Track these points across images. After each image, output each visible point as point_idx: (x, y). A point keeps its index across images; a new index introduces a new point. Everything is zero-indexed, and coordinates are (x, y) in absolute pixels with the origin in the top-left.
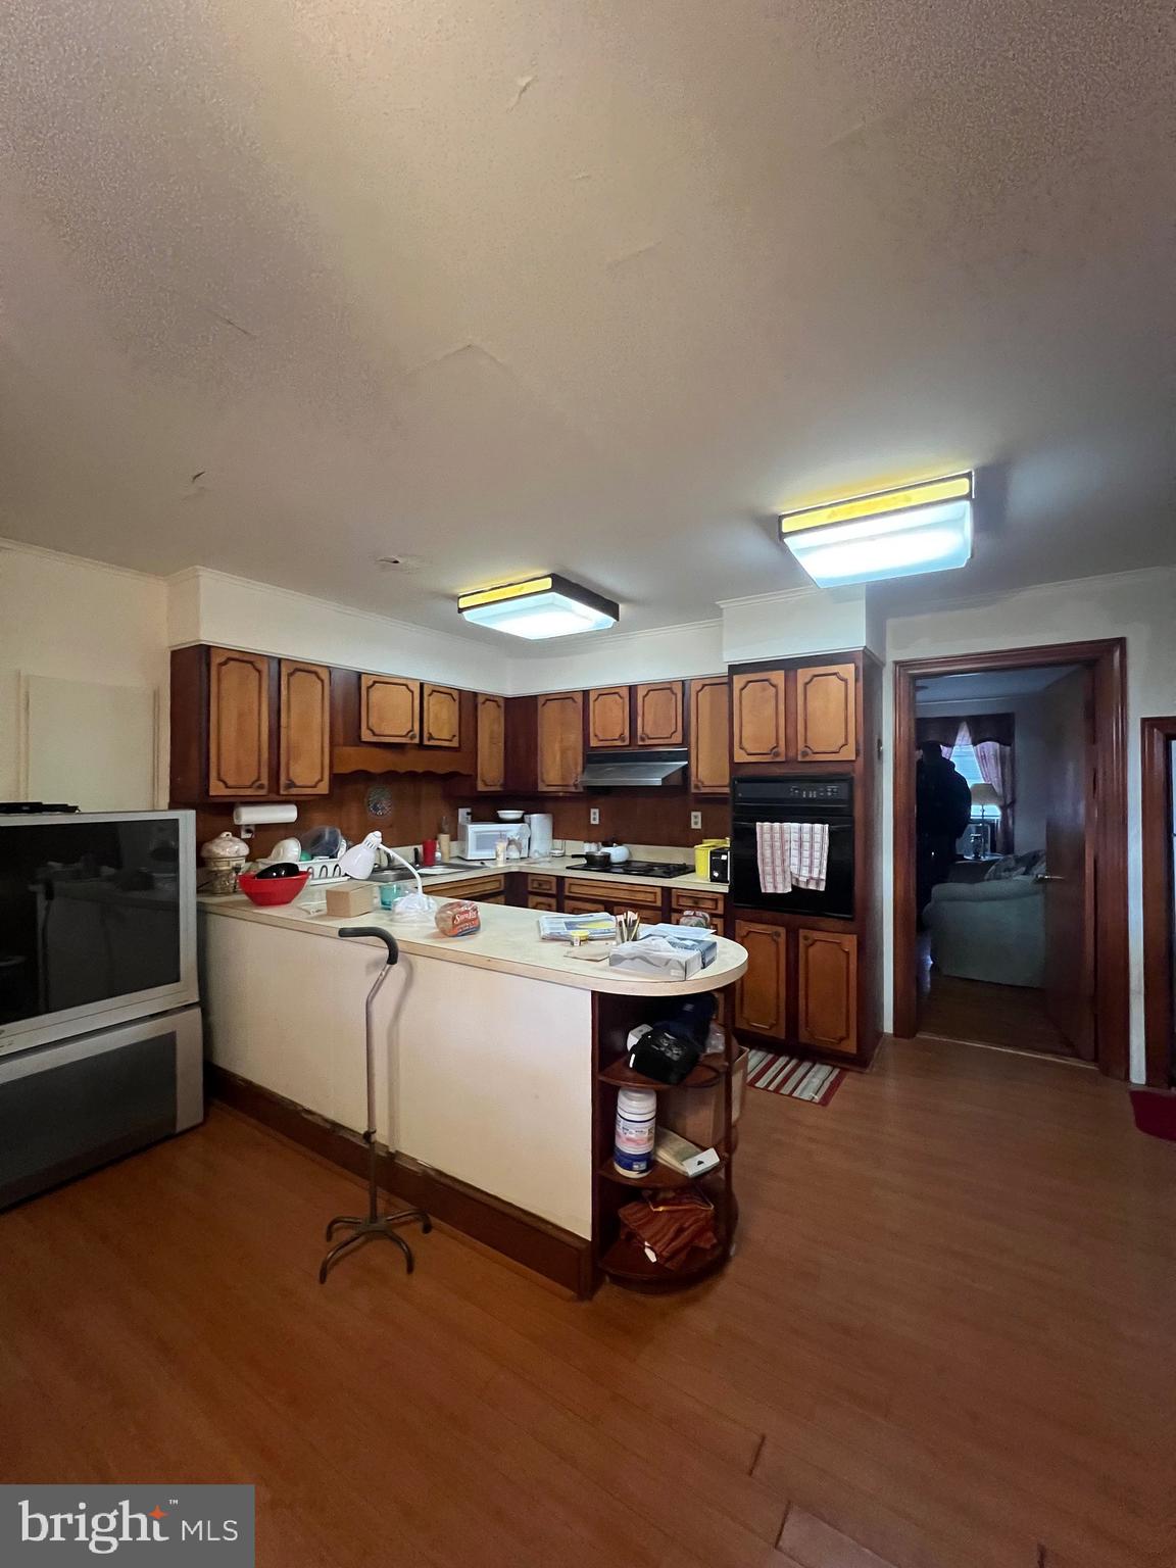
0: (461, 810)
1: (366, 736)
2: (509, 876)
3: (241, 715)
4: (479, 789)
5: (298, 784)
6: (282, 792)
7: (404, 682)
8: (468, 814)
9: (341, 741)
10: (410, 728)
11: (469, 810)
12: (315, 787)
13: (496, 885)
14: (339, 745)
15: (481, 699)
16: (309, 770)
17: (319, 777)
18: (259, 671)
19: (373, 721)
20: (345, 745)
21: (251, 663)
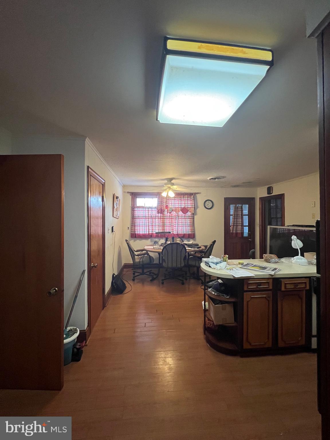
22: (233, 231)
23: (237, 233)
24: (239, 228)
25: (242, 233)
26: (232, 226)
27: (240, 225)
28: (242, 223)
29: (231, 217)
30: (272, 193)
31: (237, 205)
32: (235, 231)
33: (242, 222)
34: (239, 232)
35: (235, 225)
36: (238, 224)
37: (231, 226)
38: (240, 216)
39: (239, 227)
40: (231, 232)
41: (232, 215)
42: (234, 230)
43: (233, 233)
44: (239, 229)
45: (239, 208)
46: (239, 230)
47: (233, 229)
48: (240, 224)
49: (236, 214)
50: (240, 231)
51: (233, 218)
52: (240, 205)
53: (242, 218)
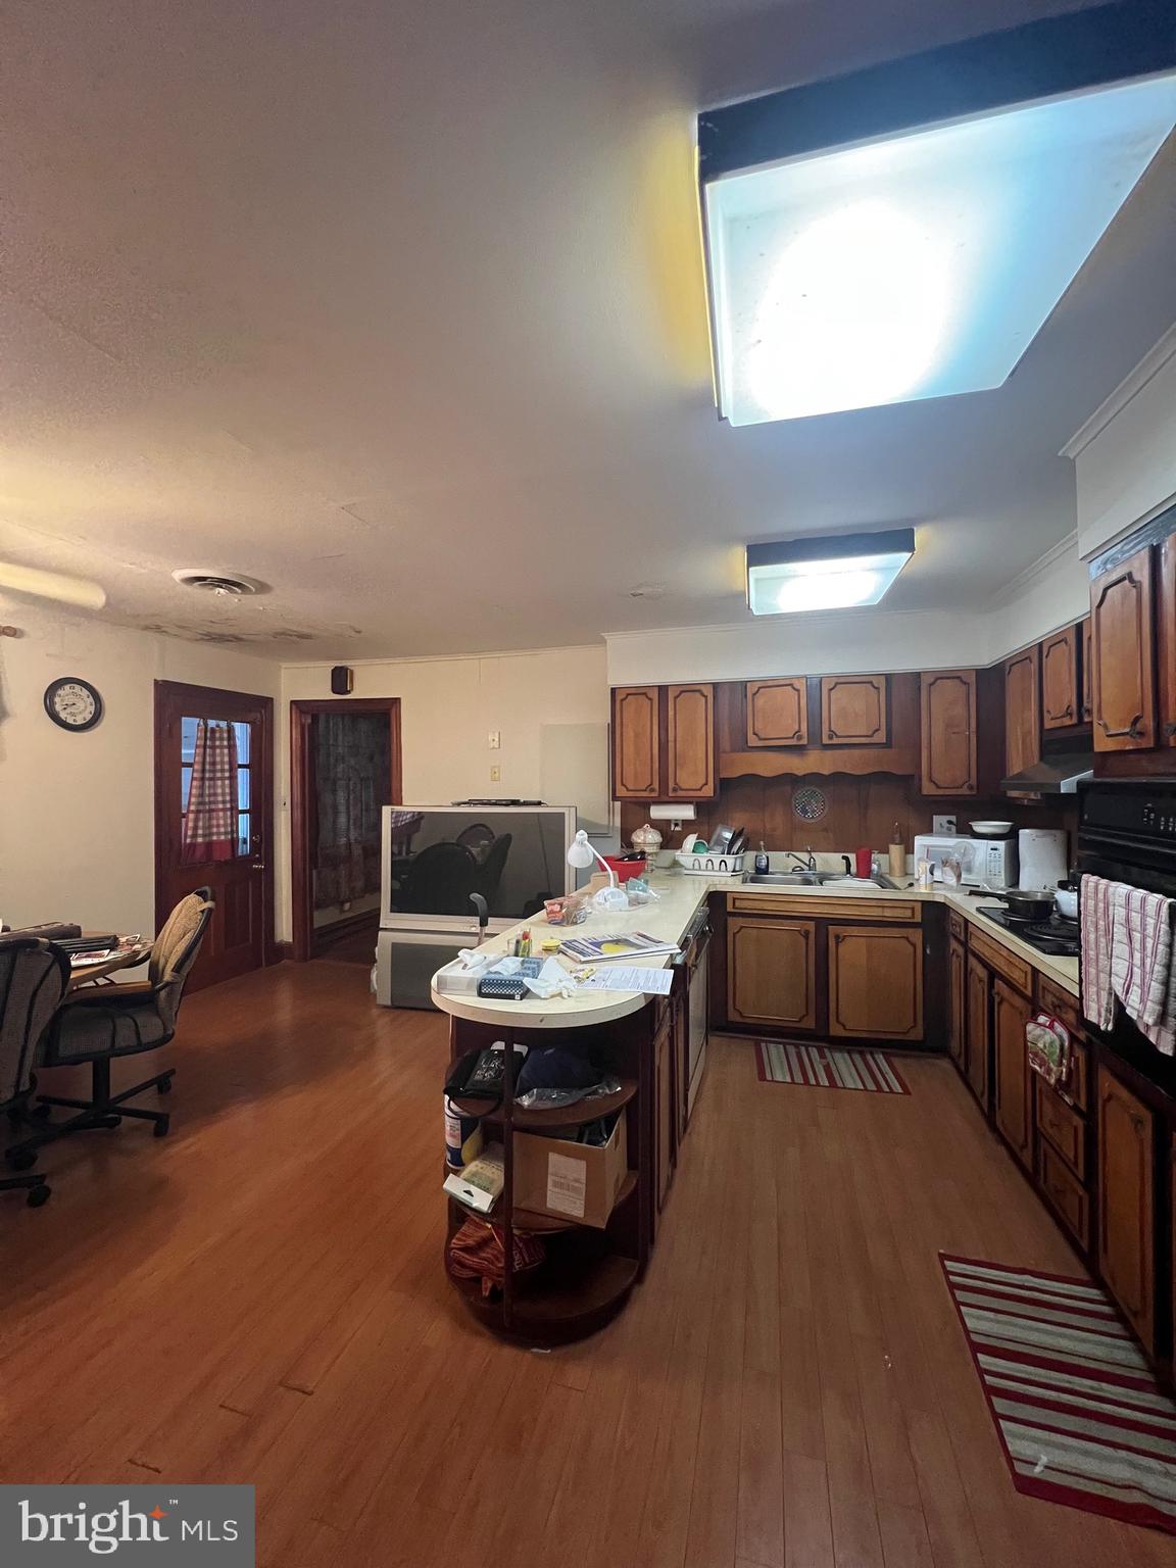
0: (936, 818)
1: (753, 741)
2: (928, 906)
3: (637, 735)
4: (925, 792)
5: (684, 787)
6: (670, 795)
7: (788, 682)
8: (950, 822)
9: (728, 748)
10: (797, 728)
11: (953, 818)
12: (700, 790)
13: (908, 913)
14: (724, 752)
15: (925, 681)
16: (696, 775)
17: (704, 781)
18: (651, 699)
19: (758, 725)
20: (733, 751)
21: (645, 694)
22: (195, 836)
23: (209, 845)
24: (222, 822)
25: (234, 842)
26: (191, 816)
27: (224, 810)
28: (231, 801)
29: (186, 774)
30: (349, 692)
31: (212, 723)
32: (204, 836)
33: (231, 794)
34: (223, 837)
35: (205, 809)
36: (216, 802)
37: (184, 816)
38: (222, 771)
39: (221, 819)
40: (188, 841)
41: (190, 765)
42: (200, 832)
43: (193, 846)
44: (218, 826)
45: (218, 735)
46: (222, 830)
47: (196, 828)
48: (224, 802)
49: (208, 759)
50: (226, 833)
51: (193, 779)
52: (223, 724)
53: (233, 778)
